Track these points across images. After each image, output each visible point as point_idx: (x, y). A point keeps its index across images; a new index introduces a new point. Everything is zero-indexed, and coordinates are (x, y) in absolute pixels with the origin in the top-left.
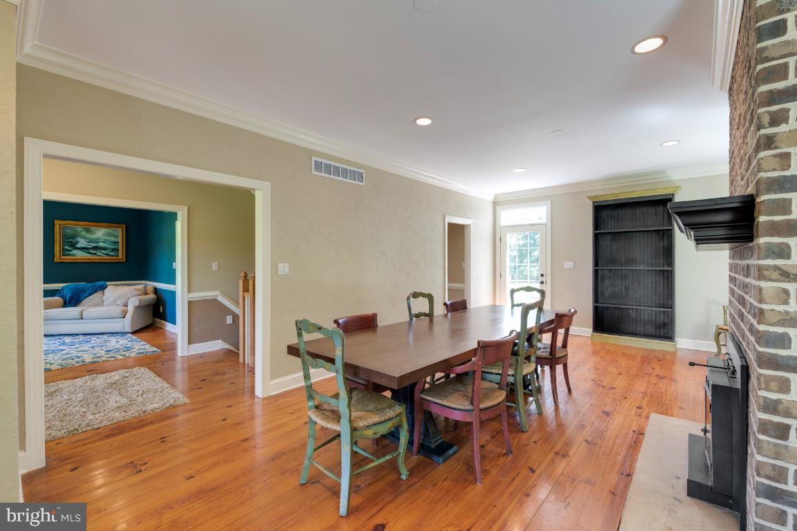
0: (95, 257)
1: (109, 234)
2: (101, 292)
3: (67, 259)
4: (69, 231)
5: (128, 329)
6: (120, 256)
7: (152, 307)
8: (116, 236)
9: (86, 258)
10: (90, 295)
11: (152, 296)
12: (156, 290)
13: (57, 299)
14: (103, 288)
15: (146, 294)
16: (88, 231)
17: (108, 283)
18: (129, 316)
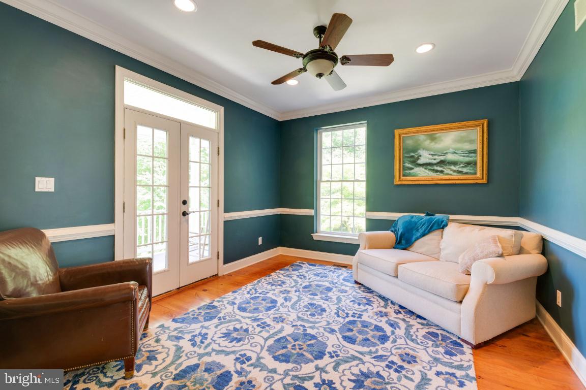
0: (441, 176)
1: (461, 140)
2: (438, 233)
3: (407, 180)
4: (410, 142)
5: (467, 333)
6: (479, 175)
7: (535, 283)
8: (471, 142)
9: (430, 178)
10: (423, 235)
11: (533, 261)
12: (544, 246)
13: (389, 234)
14: (442, 226)
15: (521, 251)
16: (433, 139)
17: (452, 217)
18: (471, 300)
